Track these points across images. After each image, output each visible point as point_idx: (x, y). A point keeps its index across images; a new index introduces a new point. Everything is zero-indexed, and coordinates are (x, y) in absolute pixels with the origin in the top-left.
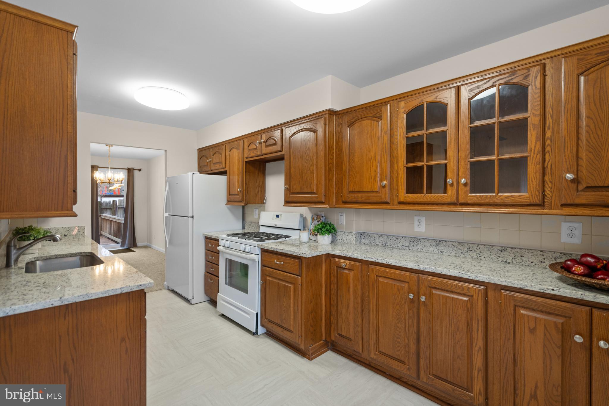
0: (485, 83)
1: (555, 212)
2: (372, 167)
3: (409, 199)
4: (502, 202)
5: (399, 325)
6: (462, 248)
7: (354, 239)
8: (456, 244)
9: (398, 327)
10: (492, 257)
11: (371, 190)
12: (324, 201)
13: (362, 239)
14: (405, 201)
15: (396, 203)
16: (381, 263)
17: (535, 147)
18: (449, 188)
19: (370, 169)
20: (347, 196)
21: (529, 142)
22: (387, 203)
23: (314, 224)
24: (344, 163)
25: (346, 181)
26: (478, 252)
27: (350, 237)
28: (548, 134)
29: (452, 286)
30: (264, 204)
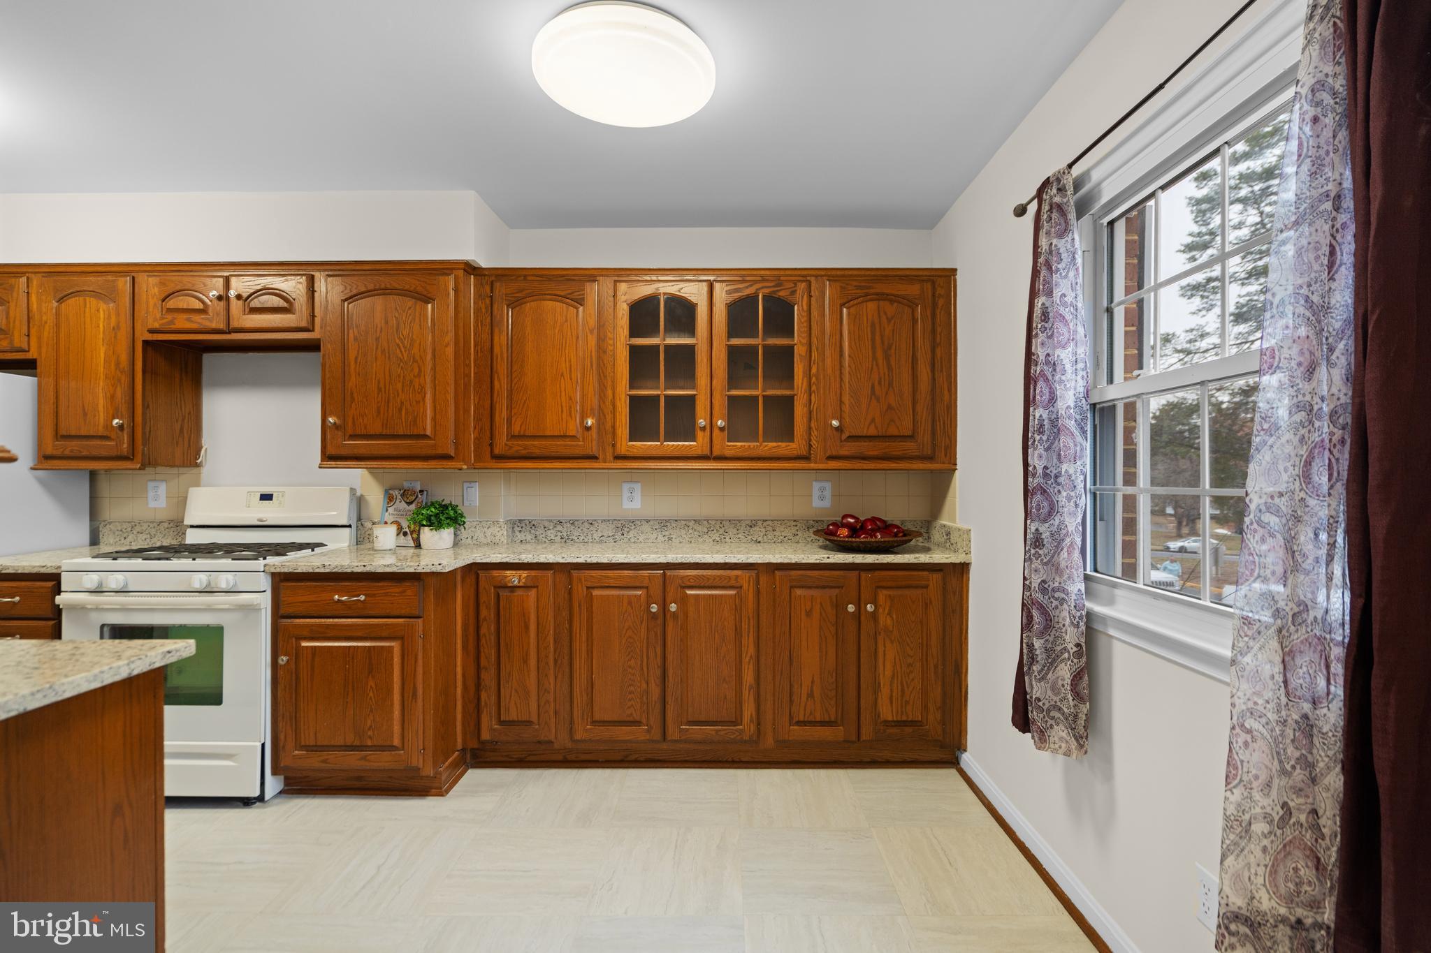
0: (747, 287)
1: (821, 466)
2: (563, 389)
3: (635, 450)
4: (767, 454)
5: (632, 663)
6: (699, 528)
7: (505, 533)
8: (691, 524)
9: (630, 667)
10: (740, 536)
11: (562, 434)
12: (453, 454)
13: (517, 533)
14: (628, 454)
15: (609, 456)
16: (597, 564)
17: (802, 384)
18: (700, 434)
19: (559, 394)
20: (506, 444)
21: (796, 377)
22: (594, 458)
23: (396, 510)
24: (498, 377)
25: (501, 414)
26: (722, 531)
27: (495, 530)
28: (814, 370)
29: (715, 579)
30: (198, 466)
